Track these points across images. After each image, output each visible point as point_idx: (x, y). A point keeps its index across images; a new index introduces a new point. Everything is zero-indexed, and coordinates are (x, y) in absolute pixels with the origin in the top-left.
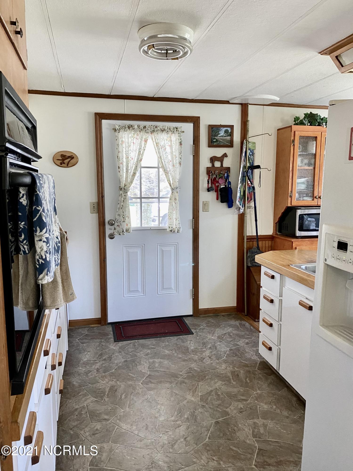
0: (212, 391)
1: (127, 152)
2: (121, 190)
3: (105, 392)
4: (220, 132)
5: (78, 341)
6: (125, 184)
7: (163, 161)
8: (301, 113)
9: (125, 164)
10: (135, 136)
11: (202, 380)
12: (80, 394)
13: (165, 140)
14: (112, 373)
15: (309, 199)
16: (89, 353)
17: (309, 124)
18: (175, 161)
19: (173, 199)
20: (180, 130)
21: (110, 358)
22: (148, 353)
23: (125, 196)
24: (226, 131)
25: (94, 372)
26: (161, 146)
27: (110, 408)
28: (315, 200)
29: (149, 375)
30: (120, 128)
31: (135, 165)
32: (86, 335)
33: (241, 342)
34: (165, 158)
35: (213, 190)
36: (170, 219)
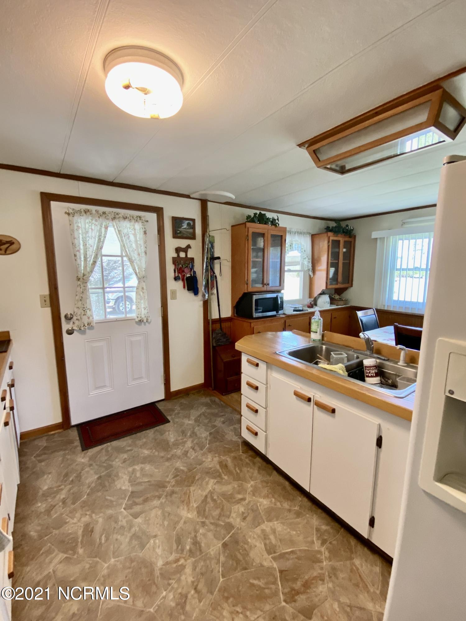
0: (206, 496)
1: (85, 239)
2: (79, 280)
3: (78, 538)
4: (183, 225)
5: (34, 459)
6: (83, 274)
7: (127, 250)
8: (251, 212)
9: (82, 251)
10: (94, 221)
11: (193, 482)
12: (41, 552)
13: (128, 228)
14: (84, 502)
15: (260, 286)
16: (50, 476)
17: (258, 222)
18: (140, 250)
19: (140, 289)
20: (143, 219)
21: (79, 477)
22: (125, 458)
23: (84, 287)
24: (189, 224)
25: (60, 506)
26: (124, 234)
27: (87, 566)
28: (265, 286)
29: (132, 492)
30: (74, 211)
31: (94, 253)
32: (45, 447)
33: (218, 422)
34: (129, 247)
35: (179, 279)
36: (138, 308)
